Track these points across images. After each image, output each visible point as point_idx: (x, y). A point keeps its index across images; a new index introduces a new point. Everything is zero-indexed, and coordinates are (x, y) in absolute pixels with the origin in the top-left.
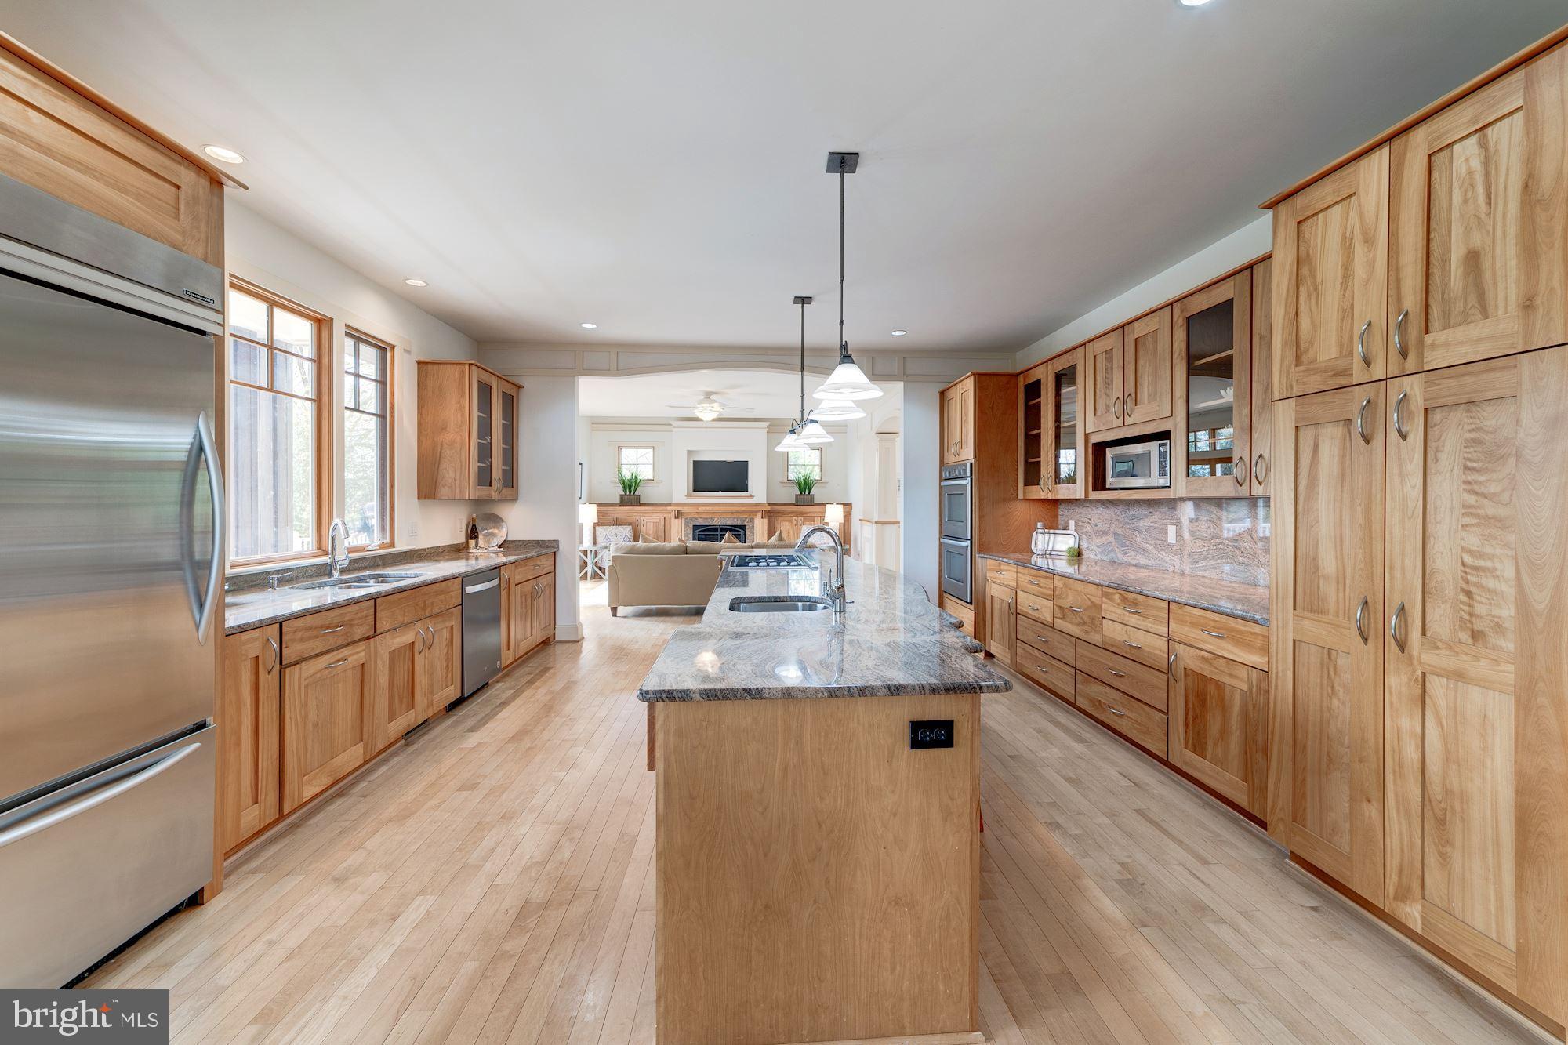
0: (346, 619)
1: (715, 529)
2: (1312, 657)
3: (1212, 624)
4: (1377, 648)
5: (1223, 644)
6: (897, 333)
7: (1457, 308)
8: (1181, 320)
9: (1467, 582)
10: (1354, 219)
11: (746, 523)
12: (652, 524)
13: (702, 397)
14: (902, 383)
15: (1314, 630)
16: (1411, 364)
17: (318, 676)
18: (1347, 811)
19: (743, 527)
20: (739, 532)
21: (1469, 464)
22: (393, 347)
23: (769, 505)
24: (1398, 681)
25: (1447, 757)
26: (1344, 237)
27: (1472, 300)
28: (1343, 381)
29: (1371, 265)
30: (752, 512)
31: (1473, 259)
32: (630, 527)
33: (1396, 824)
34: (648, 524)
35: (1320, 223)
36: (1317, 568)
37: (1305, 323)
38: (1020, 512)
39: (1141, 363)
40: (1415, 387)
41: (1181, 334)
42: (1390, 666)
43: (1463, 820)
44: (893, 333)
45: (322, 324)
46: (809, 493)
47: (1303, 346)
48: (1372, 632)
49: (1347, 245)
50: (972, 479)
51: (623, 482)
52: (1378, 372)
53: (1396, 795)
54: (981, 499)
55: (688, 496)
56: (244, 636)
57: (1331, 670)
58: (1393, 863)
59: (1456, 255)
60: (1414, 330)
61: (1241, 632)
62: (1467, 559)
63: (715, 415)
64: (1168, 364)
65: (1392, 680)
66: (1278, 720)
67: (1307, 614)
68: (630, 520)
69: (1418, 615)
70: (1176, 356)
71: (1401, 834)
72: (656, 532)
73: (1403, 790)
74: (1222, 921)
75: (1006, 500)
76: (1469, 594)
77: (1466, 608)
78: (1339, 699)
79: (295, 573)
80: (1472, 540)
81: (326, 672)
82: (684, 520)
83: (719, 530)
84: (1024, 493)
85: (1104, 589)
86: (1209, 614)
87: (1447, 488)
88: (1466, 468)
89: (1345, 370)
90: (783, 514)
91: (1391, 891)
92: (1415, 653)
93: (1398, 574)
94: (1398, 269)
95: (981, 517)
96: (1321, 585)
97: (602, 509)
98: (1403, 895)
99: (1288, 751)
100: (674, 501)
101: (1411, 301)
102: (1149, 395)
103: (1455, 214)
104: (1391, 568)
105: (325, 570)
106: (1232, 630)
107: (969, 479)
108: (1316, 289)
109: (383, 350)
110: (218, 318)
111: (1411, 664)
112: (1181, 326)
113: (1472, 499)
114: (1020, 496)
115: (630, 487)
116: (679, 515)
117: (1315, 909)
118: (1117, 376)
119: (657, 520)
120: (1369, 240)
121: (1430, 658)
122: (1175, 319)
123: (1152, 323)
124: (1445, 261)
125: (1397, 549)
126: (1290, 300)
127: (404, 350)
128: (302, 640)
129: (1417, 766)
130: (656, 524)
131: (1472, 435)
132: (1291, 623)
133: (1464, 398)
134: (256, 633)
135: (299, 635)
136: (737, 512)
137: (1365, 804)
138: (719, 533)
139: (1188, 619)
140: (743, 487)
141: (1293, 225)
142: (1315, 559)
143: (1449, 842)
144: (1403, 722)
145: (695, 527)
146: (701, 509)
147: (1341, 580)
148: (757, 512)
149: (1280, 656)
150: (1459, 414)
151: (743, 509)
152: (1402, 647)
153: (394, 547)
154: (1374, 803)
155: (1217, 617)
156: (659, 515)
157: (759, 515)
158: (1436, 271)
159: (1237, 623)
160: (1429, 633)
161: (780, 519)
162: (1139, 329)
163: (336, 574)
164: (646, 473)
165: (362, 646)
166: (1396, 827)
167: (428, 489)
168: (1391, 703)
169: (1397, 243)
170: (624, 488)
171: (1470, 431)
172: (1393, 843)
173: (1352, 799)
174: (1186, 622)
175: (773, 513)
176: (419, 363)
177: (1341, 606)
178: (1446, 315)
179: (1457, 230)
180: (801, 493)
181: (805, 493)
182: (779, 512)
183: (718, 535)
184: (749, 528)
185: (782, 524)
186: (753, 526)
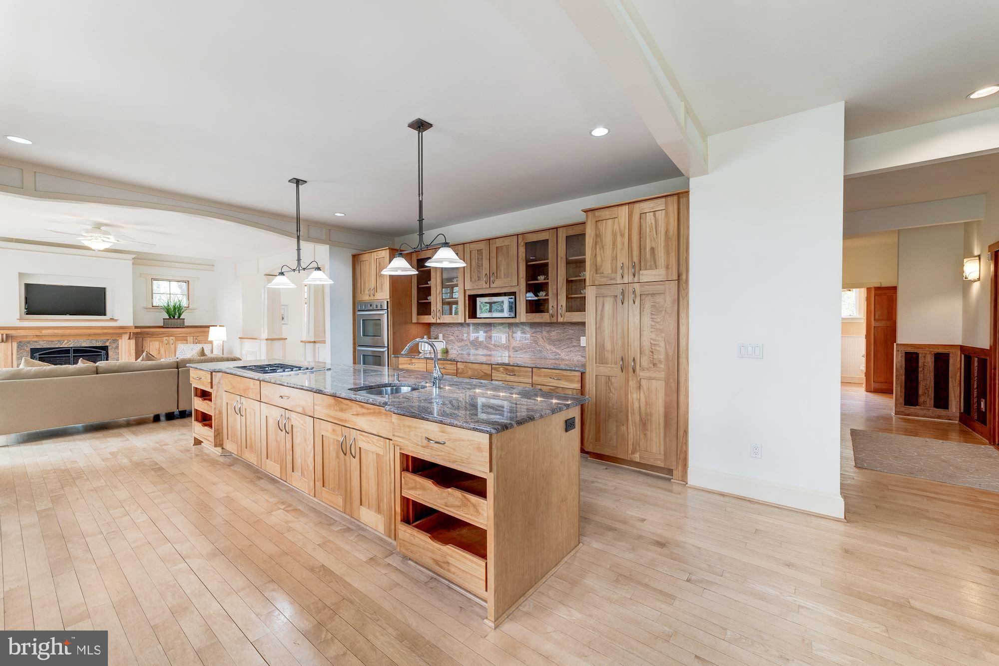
1: (67, 351)
2: (603, 380)
3: (555, 374)
4: (626, 373)
5: (560, 382)
6: (338, 214)
7: (649, 264)
8: (522, 243)
9: (652, 348)
10: (616, 226)
11: (107, 344)
14: (328, 246)
15: (604, 370)
16: (636, 280)
18: (615, 431)
19: (105, 349)
20: (99, 353)
21: (653, 313)
23: (136, 327)
24: (632, 383)
25: (647, 403)
26: (613, 232)
27: (653, 263)
28: (614, 282)
29: (623, 243)
30: (116, 334)
31: (653, 249)
33: (632, 428)
35: (604, 223)
36: (604, 348)
37: (599, 259)
38: (414, 330)
39: (500, 259)
40: (637, 286)
41: (522, 250)
42: (630, 379)
43: (650, 421)
46: (179, 317)
47: (598, 267)
48: (624, 368)
49: (614, 235)
50: (388, 311)
52: (626, 280)
53: (632, 420)
54: (394, 323)
55: (20, 319)
57: (610, 384)
58: (630, 443)
59: (648, 248)
60: (637, 269)
61: (568, 376)
62: (652, 342)
64: (516, 261)
65: (631, 383)
66: (590, 406)
67: (601, 365)
69: (639, 360)
70: (520, 259)
71: (633, 432)
73: (634, 419)
74: (593, 482)
75: (406, 323)
76: (652, 352)
77: (652, 357)
78: (612, 393)
80: (654, 336)
82: (15, 343)
83: (71, 352)
84: (418, 319)
85: (493, 366)
86: (553, 371)
87: (647, 320)
88: (652, 314)
89: (614, 278)
90: (152, 335)
91: (630, 452)
92: (638, 373)
93: (632, 348)
94: (631, 248)
95: (394, 333)
96: (606, 354)
98: (633, 452)
99: (593, 416)
101: (636, 259)
102: (505, 275)
103: (648, 235)
104: (630, 346)
106: (564, 376)
107: (386, 311)
108: (603, 247)
111: (637, 377)
112: (523, 246)
113: (653, 324)
114: (414, 320)
116: (7, 338)
117: (606, 469)
118: (486, 264)
120: (622, 235)
121: (642, 374)
122: (519, 242)
123: (507, 242)
124: (645, 249)
125: (632, 340)
126: (593, 249)
129: (638, 408)
131: (653, 304)
132: (595, 370)
133: (651, 292)
136: (95, 334)
137: (622, 426)
138: (71, 354)
139: (543, 374)
140: (102, 312)
141: (594, 221)
142: (603, 345)
143: (647, 430)
144: (633, 396)
145: (34, 350)
146: (39, 332)
147: (613, 351)
148: (121, 334)
149: (590, 382)
150: (649, 297)
151: (105, 331)
152: (634, 371)
154: (625, 425)
155: (558, 371)
157: (127, 336)
158: (642, 251)
159: (567, 373)
160: (641, 366)
161: (149, 339)
162: (499, 243)
166: (632, 430)
168: (630, 391)
169: (631, 238)
171: (653, 303)
172: (631, 436)
173: (617, 427)
174: (542, 375)
175: (140, 335)
177: (613, 361)
178: (646, 266)
179: (648, 241)
180: (170, 318)
181: (174, 317)
182: (147, 333)
183: (69, 356)
184: (112, 348)
185: (151, 344)
186: (117, 347)
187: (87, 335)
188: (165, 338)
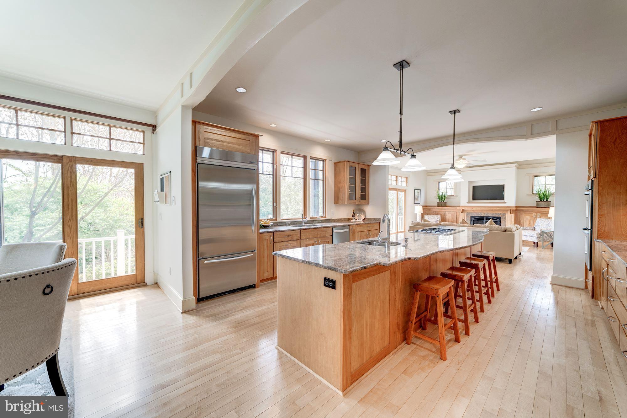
0: (291, 234)
1: (483, 218)
6: (535, 110)
11: (500, 216)
12: (451, 215)
13: (458, 158)
14: (555, 135)
17: (283, 247)
19: (499, 218)
20: (497, 220)
22: (326, 160)
23: (516, 207)
30: (505, 210)
32: (440, 216)
34: (449, 214)
44: (532, 110)
45: (305, 158)
46: (547, 200)
51: (439, 197)
55: (469, 202)
56: (265, 234)
63: (464, 165)
68: (441, 213)
72: (453, 218)
79: (296, 223)
81: (285, 246)
82: (466, 214)
83: (485, 219)
90: (526, 212)
97: (424, 208)
100: (461, 205)
105: (301, 222)
109: (324, 161)
110: (256, 166)
115: (442, 199)
116: (463, 211)
119: (453, 213)
127: (330, 160)
128: (279, 237)
130: (453, 215)
134: (268, 234)
135: (278, 236)
136: (496, 210)
138: (485, 220)
140: (502, 198)
145: (472, 217)
146: (474, 209)
148: (508, 210)
151: (499, 209)
153: (326, 218)
156: (454, 211)
157: (509, 212)
161: (523, 215)
163: (303, 224)
164: (450, 192)
165: (296, 242)
167: (337, 201)
170: (439, 199)
175: (518, 211)
176: (335, 163)
180: (541, 200)
181: (543, 200)
182: (523, 211)
183: (484, 221)
184: (503, 218)
185: (525, 217)
186: (505, 218)
187: (491, 210)
188: (534, 214)
